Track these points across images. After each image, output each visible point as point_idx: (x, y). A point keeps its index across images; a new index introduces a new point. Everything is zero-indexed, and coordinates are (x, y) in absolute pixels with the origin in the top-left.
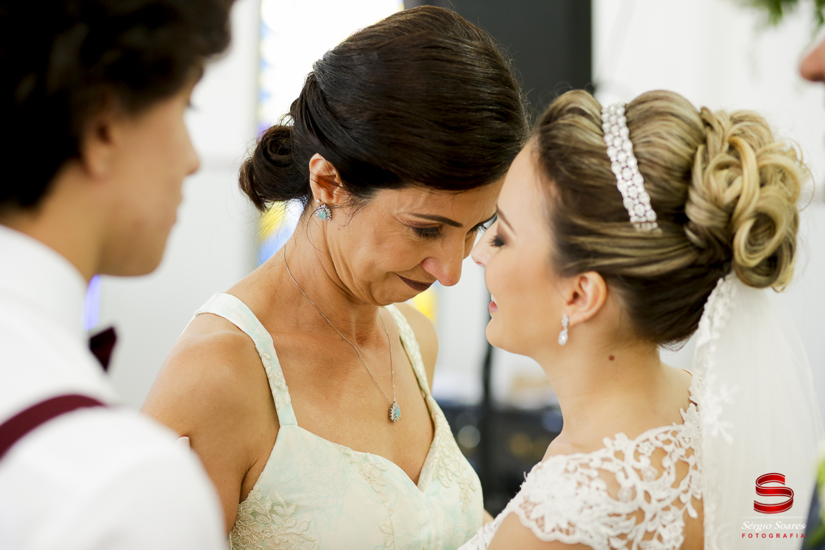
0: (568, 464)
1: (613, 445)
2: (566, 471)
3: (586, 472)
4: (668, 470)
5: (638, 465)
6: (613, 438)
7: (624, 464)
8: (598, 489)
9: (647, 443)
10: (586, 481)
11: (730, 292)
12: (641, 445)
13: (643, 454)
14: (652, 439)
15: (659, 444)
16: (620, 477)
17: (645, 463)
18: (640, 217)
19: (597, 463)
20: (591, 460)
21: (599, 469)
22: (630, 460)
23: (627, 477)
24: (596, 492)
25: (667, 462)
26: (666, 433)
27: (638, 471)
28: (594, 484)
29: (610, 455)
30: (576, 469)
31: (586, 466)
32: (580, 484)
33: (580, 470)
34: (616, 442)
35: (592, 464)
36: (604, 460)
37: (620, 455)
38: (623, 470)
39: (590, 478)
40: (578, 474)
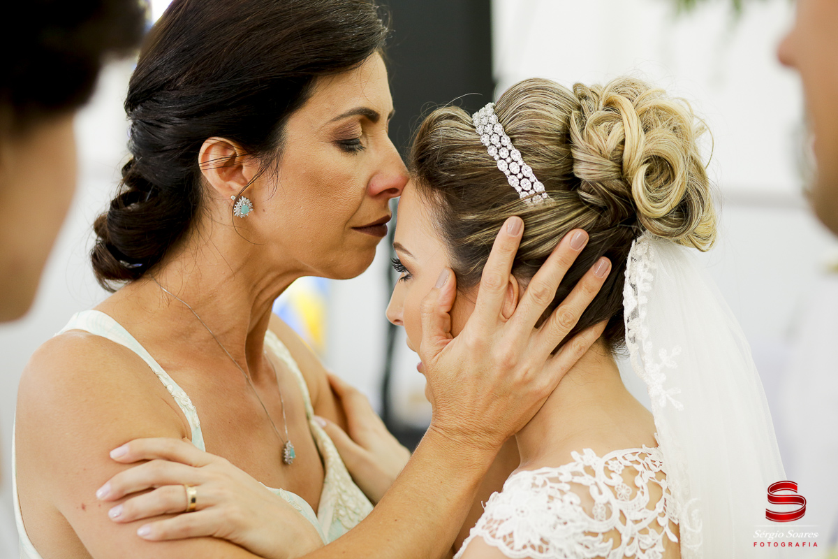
0: (535, 478)
1: (582, 459)
2: (534, 485)
3: (557, 486)
4: (641, 489)
5: (610, 482)
6: (581, 453)
7: (596, 479)
8: (571, 503)
9: (615, 462)
10: (558, 495)
11: (647, 254)
12: (610, 462)
13: (613, 472)
14: (620, 458)
15: (628, 463)
16: (594, 492)
17: (617, 480)
18: (528, 191)
19: (566, 477)
20: (561, 474)
21: (571, 483)
22: (601, 477)
23: (600, 493)
24: (570, 505)
25: (639, 481)
26: (634, 454)
27: (612, 487)
28: (567, 498)
29: (580, 469)
30: (545, 483)
31: (556, 480)
32: (551, 498)
33: (549, 484)
34: (584, 457)
35: (561, 478)
36: (574, 474)
37: (590, 470)
38: (596, 484)
39: (562, 492)
40: (547, 487)
